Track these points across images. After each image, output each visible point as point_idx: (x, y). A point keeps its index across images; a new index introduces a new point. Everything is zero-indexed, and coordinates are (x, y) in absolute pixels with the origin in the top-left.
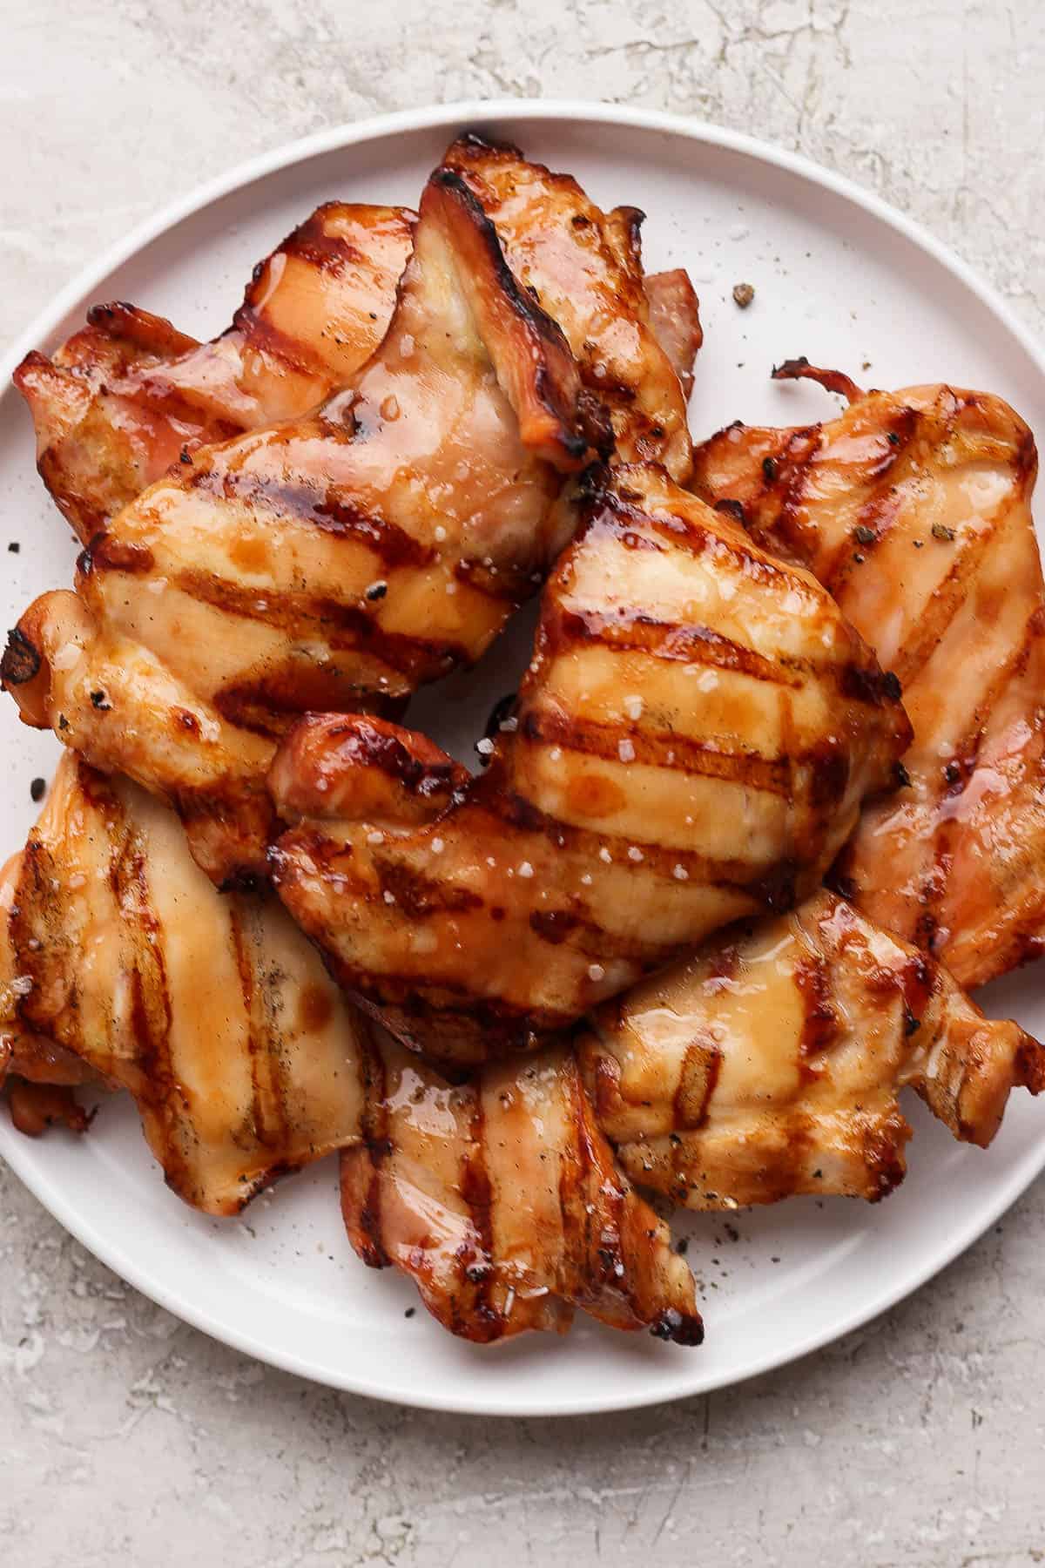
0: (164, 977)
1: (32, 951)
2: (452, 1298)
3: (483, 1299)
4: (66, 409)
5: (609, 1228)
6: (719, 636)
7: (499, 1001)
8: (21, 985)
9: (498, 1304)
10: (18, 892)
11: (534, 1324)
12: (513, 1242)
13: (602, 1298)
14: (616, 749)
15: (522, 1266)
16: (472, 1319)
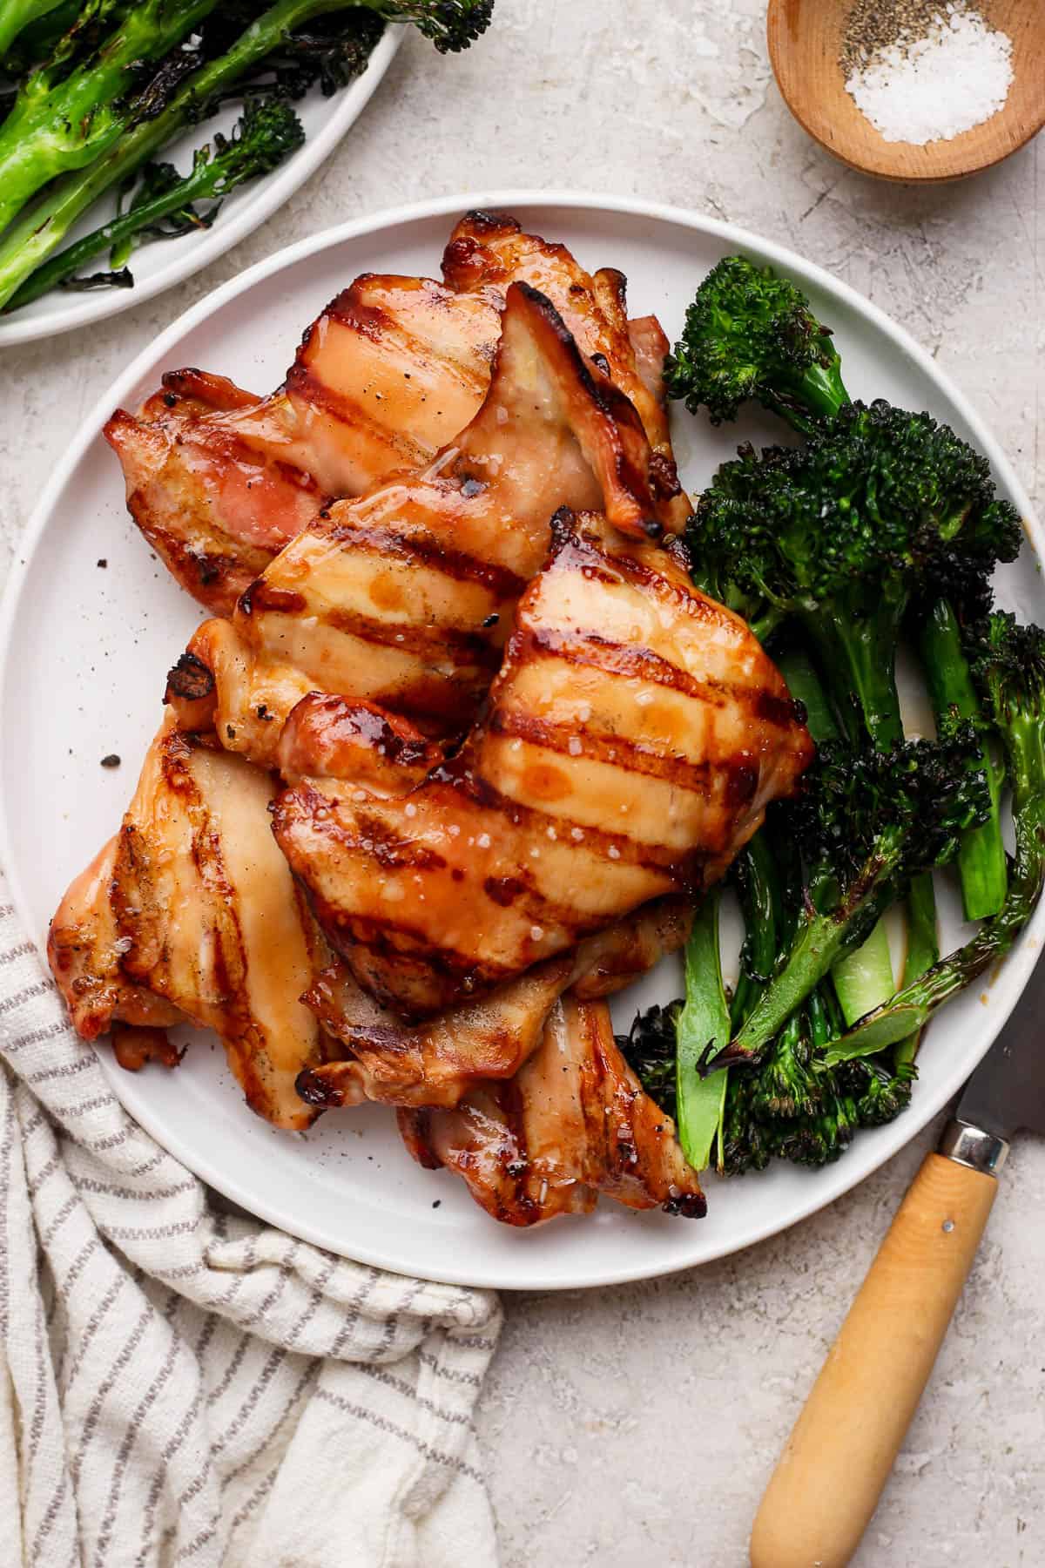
0: (240, 934)
1: (129, 917)
2: (496, 1191)
3: (521, 1190)
4: (149, 458)
5: (624, 1125)
6: (659, 658)
7: (452, 952)
8: (122, 945)
9: (533, 1195)
10: (116, 868)
11: (565, 1208)
12: (543, 1142)
13: (621, 1184)
14: (567, 746)
15: (553, 1162)
16: (513, 1208)
